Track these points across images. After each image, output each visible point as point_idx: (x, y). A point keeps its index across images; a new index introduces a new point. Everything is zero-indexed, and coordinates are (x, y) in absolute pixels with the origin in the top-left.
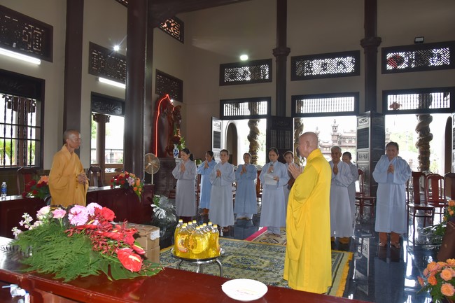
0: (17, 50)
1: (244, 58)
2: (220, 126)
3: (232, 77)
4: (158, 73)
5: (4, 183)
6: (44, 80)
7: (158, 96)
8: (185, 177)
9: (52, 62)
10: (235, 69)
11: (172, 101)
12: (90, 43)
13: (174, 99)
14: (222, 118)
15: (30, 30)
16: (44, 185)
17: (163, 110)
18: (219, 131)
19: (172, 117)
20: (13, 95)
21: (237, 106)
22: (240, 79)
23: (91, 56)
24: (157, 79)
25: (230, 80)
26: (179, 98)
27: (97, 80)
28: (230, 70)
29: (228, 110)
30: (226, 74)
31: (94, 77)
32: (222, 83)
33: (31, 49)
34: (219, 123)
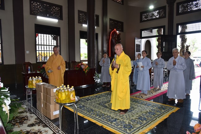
0: (49, 17)
1: (151, 7)
2: (140, 42)
3: (146, 18)
4: (111, 20)
5: (29, 67)
6: (60, 28)
7: (110, 30)
8: (105, 65)
9: (62, 20)
10: (147, 14)
11: (118, 32)
12: (78, 10)
13: (118, 31)
14: (142, 38)
15: (54, 9)
16: (44, 68)
17: (113, 36)
18: (139, 44)
19: (116, 39)
20: (54, 35)
21: (151, 32)
22: (149, 18)
23: (79, 16)
24: (110, 23)
25: (145, 19)
26: (122, 30)
27: (82, 25)
28: (145, 14)
29: (144, 34)
30: (143, 17)
31: (81, 24)
32: (141, 21)
33: (55, 16)
34: (139, 40)
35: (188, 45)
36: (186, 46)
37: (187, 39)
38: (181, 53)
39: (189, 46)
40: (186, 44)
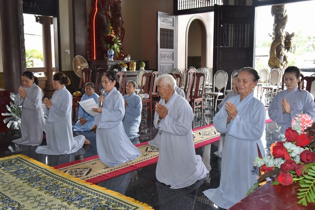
14: (177, 12)
34: (170, 19)
35: (290, 33)
36: (284, 34)
37: (288, 18)
38: (274, 52)
39: (292, 35)
40: (285, 30)
